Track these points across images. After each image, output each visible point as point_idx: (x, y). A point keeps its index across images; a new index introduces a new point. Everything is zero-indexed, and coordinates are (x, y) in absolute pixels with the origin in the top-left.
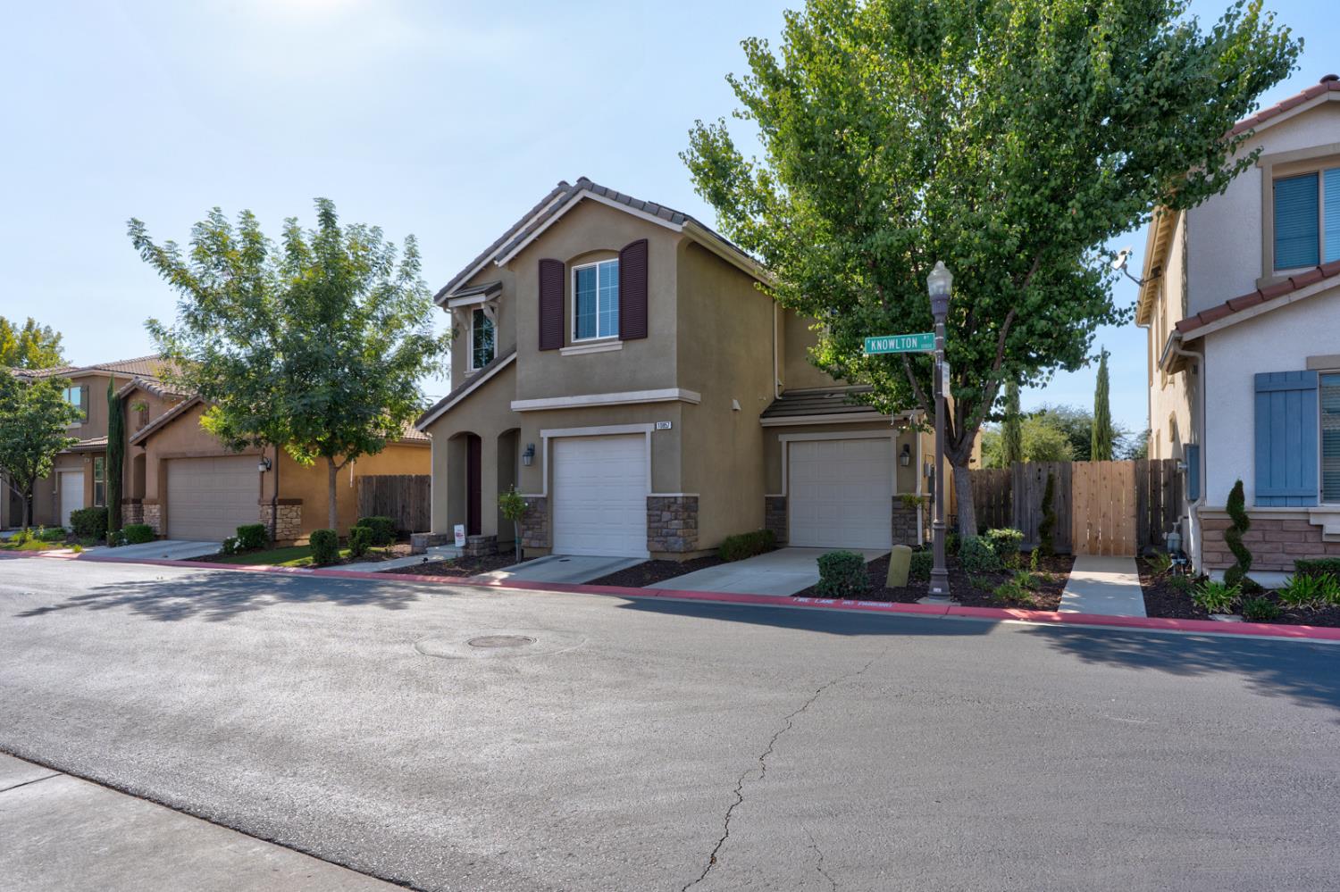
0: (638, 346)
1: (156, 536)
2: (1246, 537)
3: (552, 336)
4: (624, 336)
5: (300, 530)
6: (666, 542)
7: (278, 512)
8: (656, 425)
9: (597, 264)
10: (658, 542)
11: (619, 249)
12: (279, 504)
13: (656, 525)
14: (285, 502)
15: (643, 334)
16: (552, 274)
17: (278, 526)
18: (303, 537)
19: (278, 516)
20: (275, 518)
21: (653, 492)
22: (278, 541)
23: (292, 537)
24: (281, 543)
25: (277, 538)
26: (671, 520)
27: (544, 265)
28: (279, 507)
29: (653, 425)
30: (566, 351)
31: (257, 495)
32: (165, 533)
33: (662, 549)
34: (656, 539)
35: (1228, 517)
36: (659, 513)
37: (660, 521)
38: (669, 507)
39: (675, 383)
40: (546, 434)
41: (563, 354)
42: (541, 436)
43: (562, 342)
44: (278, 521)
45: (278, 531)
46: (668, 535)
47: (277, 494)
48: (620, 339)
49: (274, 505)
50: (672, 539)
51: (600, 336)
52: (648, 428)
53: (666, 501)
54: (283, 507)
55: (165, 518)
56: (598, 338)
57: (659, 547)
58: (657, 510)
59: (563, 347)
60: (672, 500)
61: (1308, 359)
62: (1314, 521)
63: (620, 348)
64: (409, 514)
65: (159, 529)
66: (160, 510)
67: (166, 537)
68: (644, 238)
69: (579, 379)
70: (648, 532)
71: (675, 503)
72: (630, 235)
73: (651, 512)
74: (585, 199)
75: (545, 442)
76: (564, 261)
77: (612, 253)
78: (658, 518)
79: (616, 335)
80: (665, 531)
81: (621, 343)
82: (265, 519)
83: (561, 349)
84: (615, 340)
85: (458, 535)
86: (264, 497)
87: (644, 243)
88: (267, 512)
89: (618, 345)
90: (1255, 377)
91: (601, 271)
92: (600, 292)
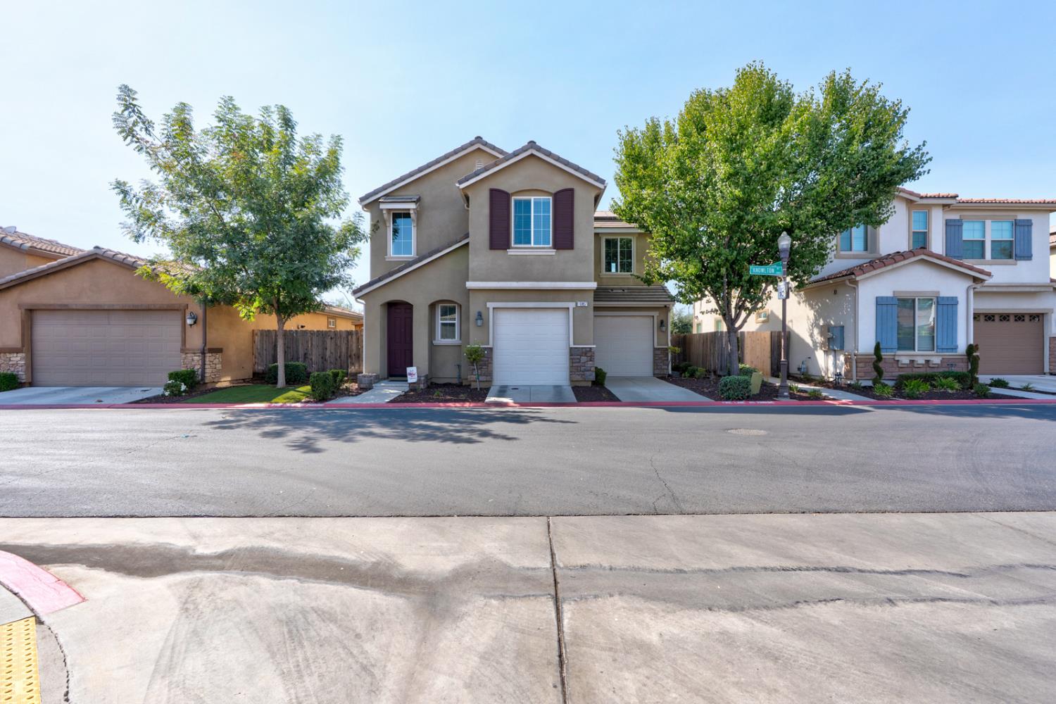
0: (566, 254)
1: (21, 383)
2: (881, 365)
3: (499, 240)
4: (557, 246)
5: (220, 373)
6: (584, 375)
7: (207, 359)
8: (577, 304)
9: (532, 198)
10: (579, 375)
11: (553, 191)
12: (209, 352)
13: (577, 364)
14: (213, 351)
15: (570, 246)
16: (499, 200)
17: (207, 371)
18: (222, 380)
19: (207, 362)
20: (204, 364)
21: (574, 344)
22: (207, 383)
23: (216, 380)
24: (208, 385)
25: (206, 381)
26: (588, 361)
27: (494, 193)
28: (208, 355)
29: (575, 303)
30: (511, 252)
31: (179, 345)
32: (30, 381)
33: (581, 379)
34: (576, 373)
35: (875, 357)
36: (579, 357)
37: (579, 362)
38: (586, 354)
39: (593, 279)
40: (490, 305)
41: (509, 254)
42: (488, 306)
43: (506, 246)
44: (207, 366)
45: (207, 375)
46: (585, 370)
47: (205, 343)
48: (554, 248)
49: (203, 353)
50: (588, 373)
51: (535, 244)
52: (571, 305)
53: (584, 350)
54: (210, 355)
55: (31, 366)
56: (532, 245)
57: (579, 378)
58: (577, 356)
59: (509, 249)
60: (588, 349)
61: (894, 292)
62: (897, 359)
63: (554, 254)
64: (311, 359)
65: (24, 377)
66: (25, 359)
67: (31, 384)
68: (572, 187)
69: (522, 269)
70: (570, 369)
71: (590, 351)
72: (560, 183)
73: (572, 357)
74: (532, 155)
75: (491, 310)
76: (510, 192)
77: (548, 193)
78: (578, 360)
79: (551, 245)
80: (582, 368)
81: (555, 250)
82: (195, 365)
83: (508, 250)
84: (550, 248)
85: (410, 374)
86: (188, 346)
87: (572, 190)
88: (193, 359)
89: (553, 252)
90: (877, 298)
91: (535, 203)
92: (534, 216)
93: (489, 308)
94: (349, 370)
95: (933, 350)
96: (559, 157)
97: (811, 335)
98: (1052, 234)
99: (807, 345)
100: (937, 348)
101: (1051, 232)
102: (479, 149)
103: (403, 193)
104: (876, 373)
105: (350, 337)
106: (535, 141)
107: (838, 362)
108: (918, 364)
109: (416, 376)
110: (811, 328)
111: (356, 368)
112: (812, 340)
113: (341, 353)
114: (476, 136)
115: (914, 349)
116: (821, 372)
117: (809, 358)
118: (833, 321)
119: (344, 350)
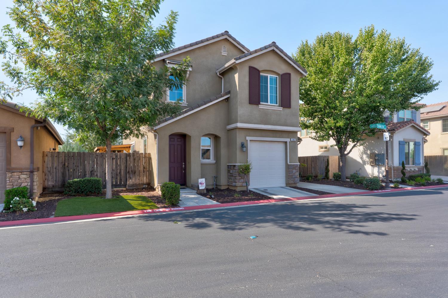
0: (287, 110)
3: (254, 99)
4: (281, 105)
7: (35, 177)
8: (291, 139)
9: (269, 76)
10: (292, 180)
11: (280, 73)
13: (291, 174)
15: (289, 106)
16: (254, 74)
17: (35, 187)
20: (33, 181)
21: (290, 163)
25: (34, 196)
26: (296, 172)
27: (251, 69)
29: (290, 139)
30: (261, 107)
34: (291, 179)
37: (292, 173)
40: (248, 138)
41: (259, 108)
43: (259, 102)
46: (295, 178)
47: (33, 163)
49: (32, 172)
52: (288, 140)
53: (294, 166)
56: (269, 104)
57: (292, 182)
58: (292, 169)
60: (296, 166)
61: (404, 139)
63: (282, 110)
68: (290, 72)
69: (265, 118)
70: (287, 177)
71: (297, 166)
72: (283, 69)
73: (289, 170)
74: (273, 50)
75: (249, 141)
76: (260, 70)
77: (277, 74)
78: (292, 172)
79: (278, 105)
80: (294, 176)
81: (282, 108)
82: (22, 183)
83: (259, 105)
84: (277, 106)
85: (201, 183)
86: (13, 166)
87: (290, 74)
88: (19, 177)
89: (281, 109)
90: (399, 141)
91: (271, 79)
92: (270, 86)
93: (247, 140)
94: (128, 183)
95: (414, 165)
96: (287, 55)
97: (362, 158)
98: (421, 113)
99: (359, 163)
100: (416, 164)
101: (421, 112)
102: (226, 39)
103: (177, 59)
104: (402, 175)
105: (128, 158)
106: (276, 42)
107: (380, 170)
108: (408, 171)
109: (205, 184)
110: (361, 154)
111: (133, 181)
112: (362, 160)
113: (120, 170)
114: (225, 31)
115: (409, 164)
116: (369, 175)
117: (361, 169)
118: (377, 151)
119: (123, 167)
